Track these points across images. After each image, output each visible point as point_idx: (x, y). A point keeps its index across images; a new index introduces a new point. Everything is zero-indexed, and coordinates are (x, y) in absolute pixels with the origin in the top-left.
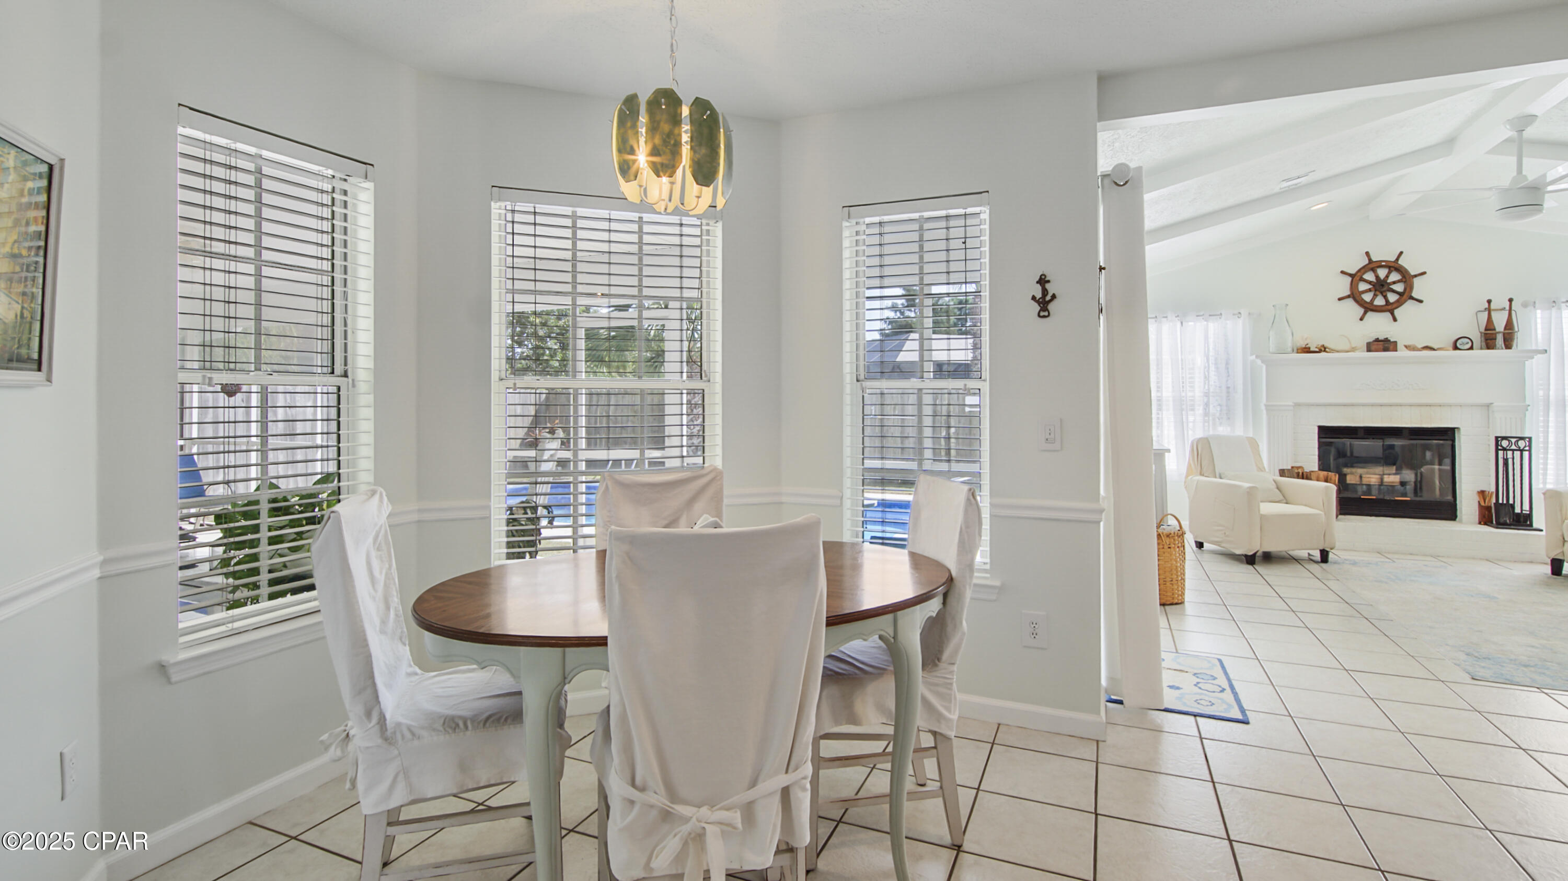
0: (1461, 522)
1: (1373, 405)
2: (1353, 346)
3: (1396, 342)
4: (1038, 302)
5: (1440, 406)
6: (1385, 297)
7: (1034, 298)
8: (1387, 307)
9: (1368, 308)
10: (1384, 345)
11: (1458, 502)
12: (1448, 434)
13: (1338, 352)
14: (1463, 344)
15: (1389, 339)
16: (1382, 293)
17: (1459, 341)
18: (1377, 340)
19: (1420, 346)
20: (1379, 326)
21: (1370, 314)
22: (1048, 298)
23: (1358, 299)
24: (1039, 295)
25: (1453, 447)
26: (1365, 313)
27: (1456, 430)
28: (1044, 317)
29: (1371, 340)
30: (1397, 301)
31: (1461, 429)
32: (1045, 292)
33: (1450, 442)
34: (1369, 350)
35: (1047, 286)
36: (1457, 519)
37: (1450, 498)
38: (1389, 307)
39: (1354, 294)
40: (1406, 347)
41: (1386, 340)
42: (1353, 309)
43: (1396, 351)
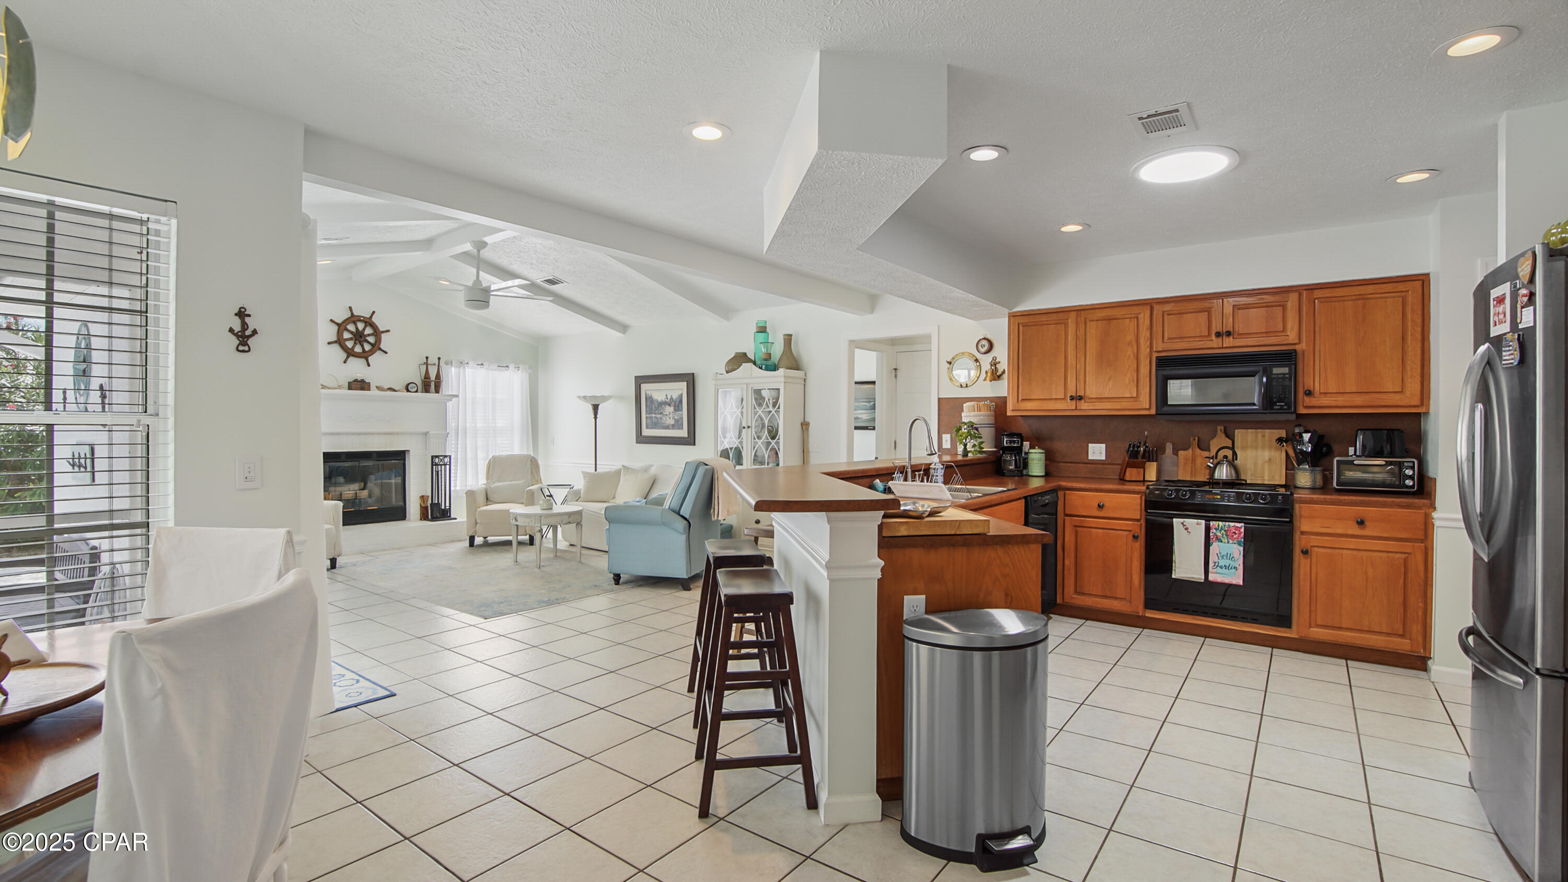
0: (409, 520)
1: (353, 434)
2: (340, 384)
3: (369, 383)
4: (236, 335)
5: (398, 434)
6: (362, 346)
7: (231, 330)
8: (363, 354)
9: (350, 353)
10: (360, 385)
11: (407, 506)
12: (400, 456)
13: (329, 388)
14: (412, 388)
15: (365, 380)
16: (360, 342)
17: (410, 386)
18: (356, 381)
19: (386, 387)
20: (356, 369)
21: (351, 358)
22: (248, 333)
23: (343, 344)
24: (237, 328)
25: (404, 465)
26: (348, 357)
27: (406, 452)
28: (243, 351)
29: (351, 380)
30: (370, 350)
31: (411, 451)
32: (244, 326)
33: (403, 461)
34: (350, 388)
35: (247, 320)
36: (407, 519)
37: (401, 503)
38: (365, 355)
39: (340, 340)
40: (377, 387)
41: (363, 381)
42: (337, 353)
43: (370, 390)
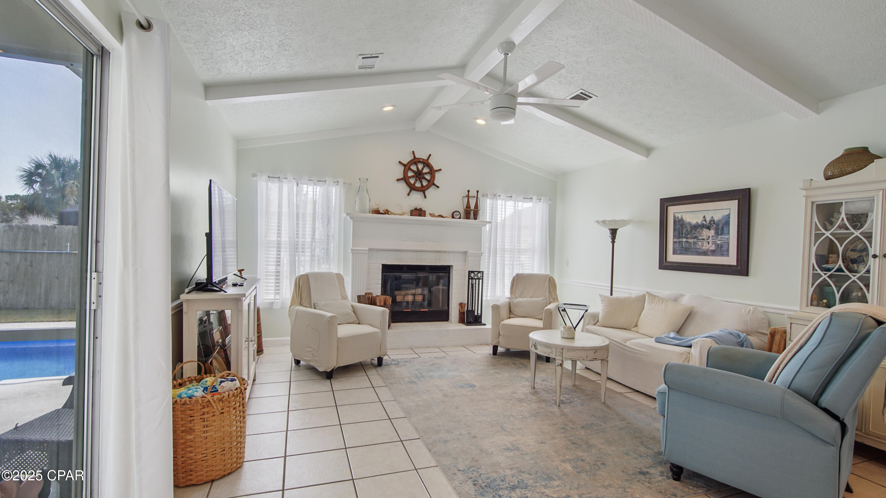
0: (451, 322)
1: (412, 251)
2: (403, 212)
3: (425, 211)
5: (445, 252)
6: (421, 182)
8: (422, 188)
9: (412, 188)
10: (418, 212)
11: (450, 310)
12: (446, 270)
13: (395, 214)
14: (456, 215)
15: (422, 209)
16: (419, 179)
17: (455, 213)
18: (416, 209)
19: (437, 215)
20: (417, 200)
21: (413, 192)
23: (407, 181)
25: (449, 277)
26: (410, 191)
27: (451, 267)
29: (413, 209)
30: (427, 185)
31: (454, 266)
33: (448, 274)
34: (411, 215)
36: (449, 320)
37: (446, 308)
38: (423, 189)
39: (406, 177)
40: (430, 214)
41: (420, 210)
42: (403, 187)
43: (425, 216)
